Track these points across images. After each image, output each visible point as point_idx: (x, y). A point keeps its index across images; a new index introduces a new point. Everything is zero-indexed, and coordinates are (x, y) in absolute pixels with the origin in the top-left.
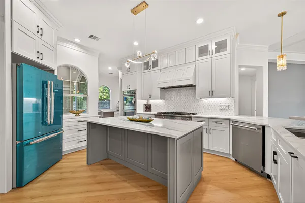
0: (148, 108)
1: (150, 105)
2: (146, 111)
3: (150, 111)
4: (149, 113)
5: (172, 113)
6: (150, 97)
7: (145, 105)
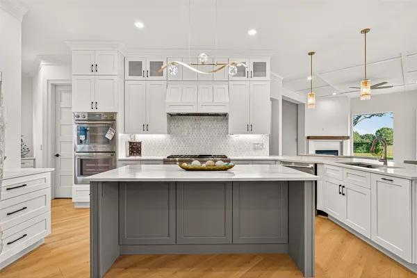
0: (135, 148)
1: (140, 143)
2: (130, 154)
3: (140, 154)
4: (138, 157)
5: (188, 156)
6: (146, 128)
7: (130, 143)
